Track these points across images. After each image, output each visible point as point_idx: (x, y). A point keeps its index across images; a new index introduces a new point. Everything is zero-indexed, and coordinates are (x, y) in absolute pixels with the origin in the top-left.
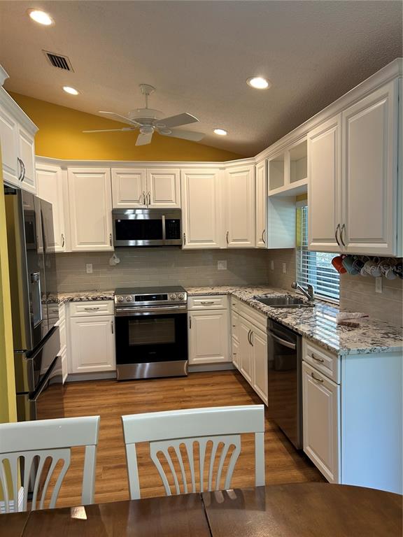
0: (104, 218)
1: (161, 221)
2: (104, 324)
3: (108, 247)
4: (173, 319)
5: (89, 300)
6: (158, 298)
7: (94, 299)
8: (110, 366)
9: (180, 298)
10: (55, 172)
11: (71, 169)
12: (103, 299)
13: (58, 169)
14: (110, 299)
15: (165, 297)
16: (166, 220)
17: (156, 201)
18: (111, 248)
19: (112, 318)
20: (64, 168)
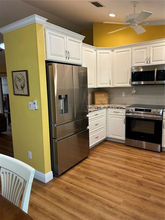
0: (128, 71)
1: (154, 71)
2: (121, 119)
3: (128, 85)
4: (154, 122)
5: (115, 108)
6: (146, 110)
7: (118, 108)
8: (123, 138)
9: (158, 112)
10: (109, 53)
11: (115, 51)
12: (121, 108)
13: (110, 51)
14: (124, 108)
15: (150, 111)
16: (157, 71)
17: (153, 61)
18: (129, 85)
19: (124, 117)
20: (113, 51)
